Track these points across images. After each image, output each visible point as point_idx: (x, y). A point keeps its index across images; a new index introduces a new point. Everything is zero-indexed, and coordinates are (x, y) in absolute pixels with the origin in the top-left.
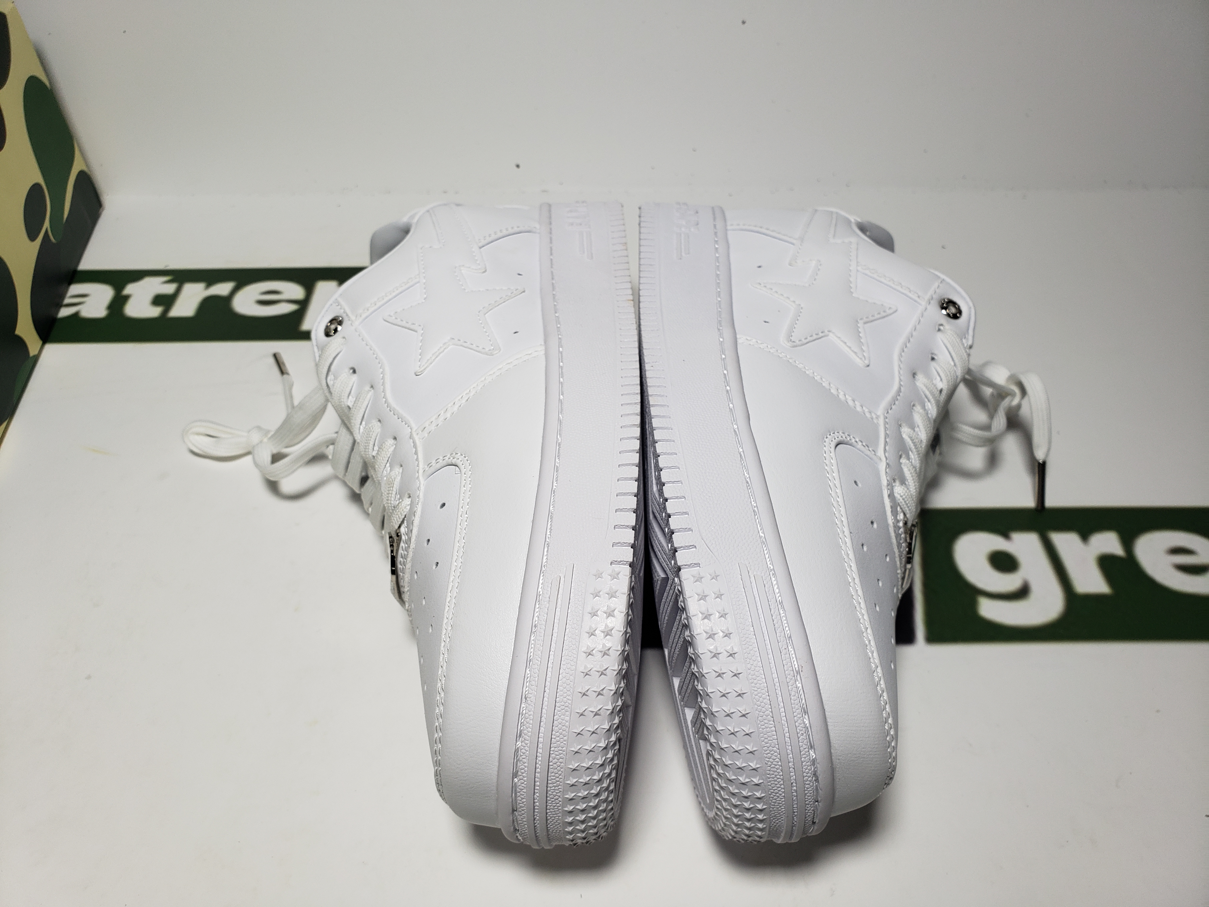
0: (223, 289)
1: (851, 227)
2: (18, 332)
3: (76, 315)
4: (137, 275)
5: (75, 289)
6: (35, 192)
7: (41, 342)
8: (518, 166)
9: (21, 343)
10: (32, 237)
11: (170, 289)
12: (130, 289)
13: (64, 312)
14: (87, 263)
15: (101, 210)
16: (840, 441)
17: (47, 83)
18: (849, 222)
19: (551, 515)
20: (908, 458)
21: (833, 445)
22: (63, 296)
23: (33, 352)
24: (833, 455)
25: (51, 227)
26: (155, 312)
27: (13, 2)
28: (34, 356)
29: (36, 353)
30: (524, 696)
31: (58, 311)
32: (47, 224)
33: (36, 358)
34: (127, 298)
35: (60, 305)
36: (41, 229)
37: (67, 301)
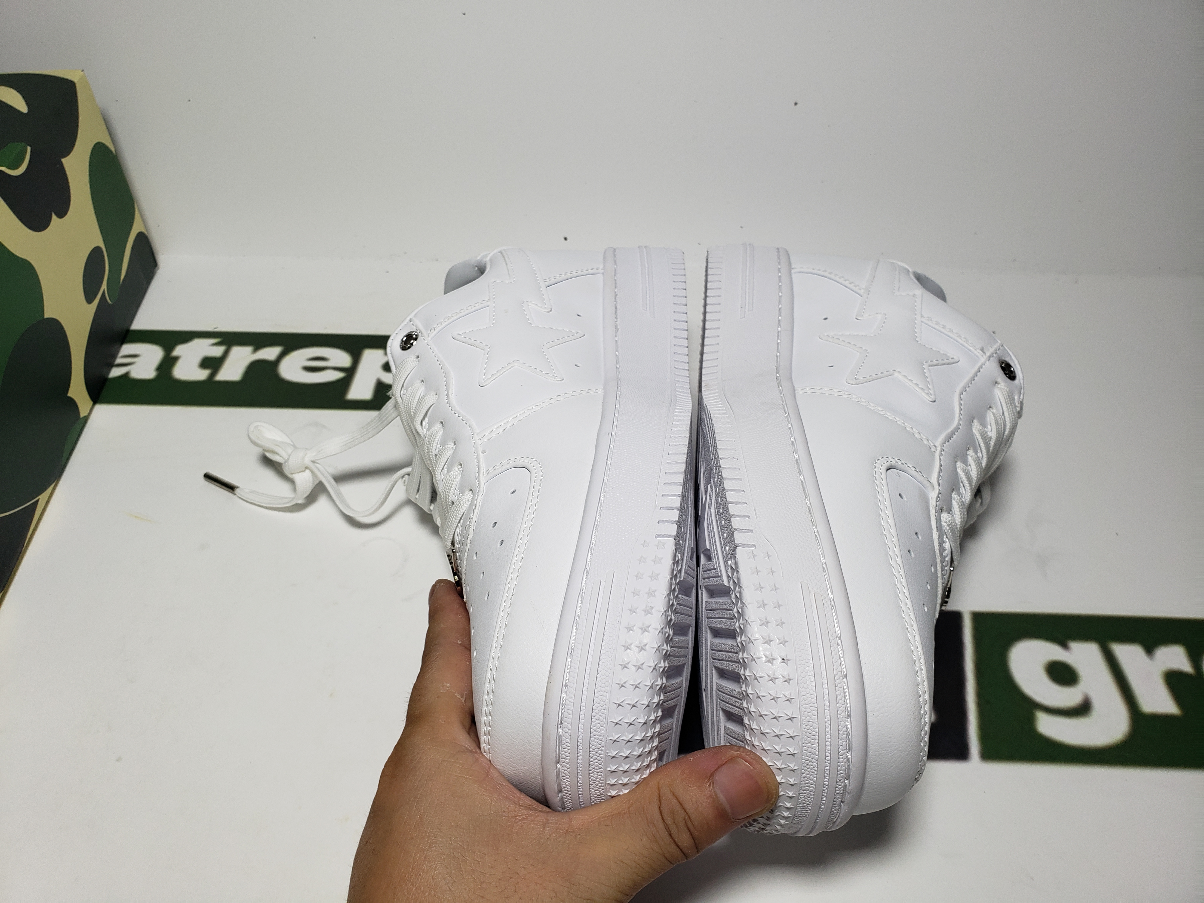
0: (270, 353)
1: (909, 275)
2: (70, 394)
3: (126, 375)
4: (186, 337)
5: (127, 349)
6: (95, 255)
7: (92, 403)
8: (566, 239)
9: (72, 404)
10: (89, 299)
11: (218, 352)
12: (179, 350)
13: (115, 372)
14: (140, 323)
15: (156, 268)
16: (891, 466)
17: (113, 150)
18: (908, 271)
19: (595, 526)
20: (959, 494)
21: (884, 468)
22: (114, 356)
23: (83, 413)
24: (883, 476)
25: (107, 288)
26: (202, 375)
27: (83, 71)
28: (85, 417)
29: (87, 414)
30: (564, 684)
31: (109, 372)
32: (104, 286)
33: (87, 418)
34: (176, 359)
35: (111, 365)
36: (99, 290)
37: (119, 361)
